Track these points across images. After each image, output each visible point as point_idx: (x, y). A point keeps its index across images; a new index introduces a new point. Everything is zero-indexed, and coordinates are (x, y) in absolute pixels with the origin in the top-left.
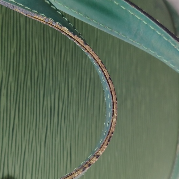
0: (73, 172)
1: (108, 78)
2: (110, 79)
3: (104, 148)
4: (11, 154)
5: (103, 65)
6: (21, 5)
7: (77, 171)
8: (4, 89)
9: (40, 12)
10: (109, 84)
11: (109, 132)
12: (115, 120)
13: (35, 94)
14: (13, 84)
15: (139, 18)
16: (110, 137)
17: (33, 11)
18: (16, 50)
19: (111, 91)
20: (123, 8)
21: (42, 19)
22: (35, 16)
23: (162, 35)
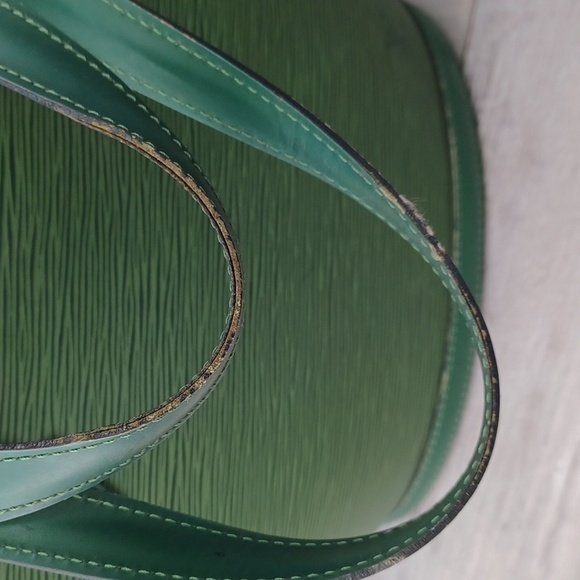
0: (165, 403)
1: (226, 237)
2: (230, 238)
3: (218, 361)
4: (58, 391)
5: (216, 214)
6: (67, 99)
7: (170, 402)
8: (40, 253)
9: (103, 114)
10: (227, 248)
11: (227, 334)
12: (237, 312)
13: (107, 264)
14: (58, 243)
15: (294, 120)
16: (230, 342)
17: (90, 112)
18: (61, 166)
19: (231, 261)
20: (265, 99)
21: (106, 128)
22: (94, 123)
23: (337, 152)
